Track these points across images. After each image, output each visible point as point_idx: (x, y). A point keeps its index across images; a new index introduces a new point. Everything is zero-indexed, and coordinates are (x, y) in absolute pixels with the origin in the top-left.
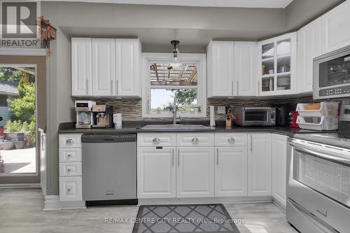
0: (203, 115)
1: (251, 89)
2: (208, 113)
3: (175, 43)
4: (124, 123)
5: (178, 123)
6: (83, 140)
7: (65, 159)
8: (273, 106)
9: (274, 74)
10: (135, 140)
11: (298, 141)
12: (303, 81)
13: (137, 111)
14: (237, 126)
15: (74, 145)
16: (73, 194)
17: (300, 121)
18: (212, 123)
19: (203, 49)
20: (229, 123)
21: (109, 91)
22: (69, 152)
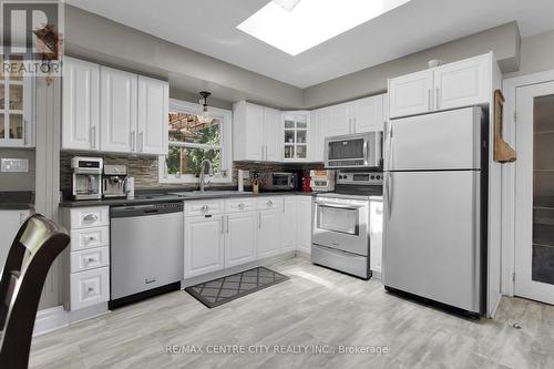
0: (229, 180)
1: (276, 155)
2: (236, 177)
3: (206, 94)
4: (137, 192)
5: (205, 189)
6: (112, 215)
7: (81, 245)
8: (293, 171)
9: (295, 143)
10: (181, 209)
11: (320, 199)
12: (316, 152)
13: (152, 174)
14: (263, 191)
15: (97, 223)
16: (95, 294)
17: (312, 184)
18: (241, 188)
19: (229, 105)
20: (256, 188)
21: (128, 146)
22: (89, 233)
